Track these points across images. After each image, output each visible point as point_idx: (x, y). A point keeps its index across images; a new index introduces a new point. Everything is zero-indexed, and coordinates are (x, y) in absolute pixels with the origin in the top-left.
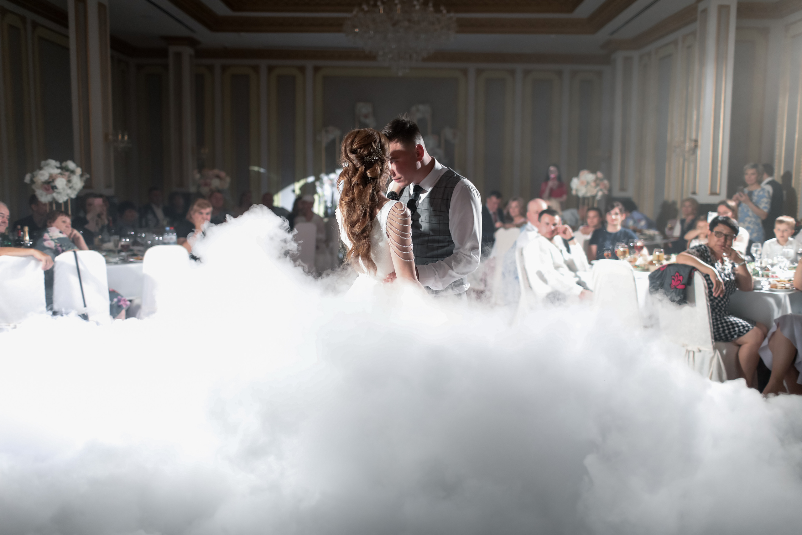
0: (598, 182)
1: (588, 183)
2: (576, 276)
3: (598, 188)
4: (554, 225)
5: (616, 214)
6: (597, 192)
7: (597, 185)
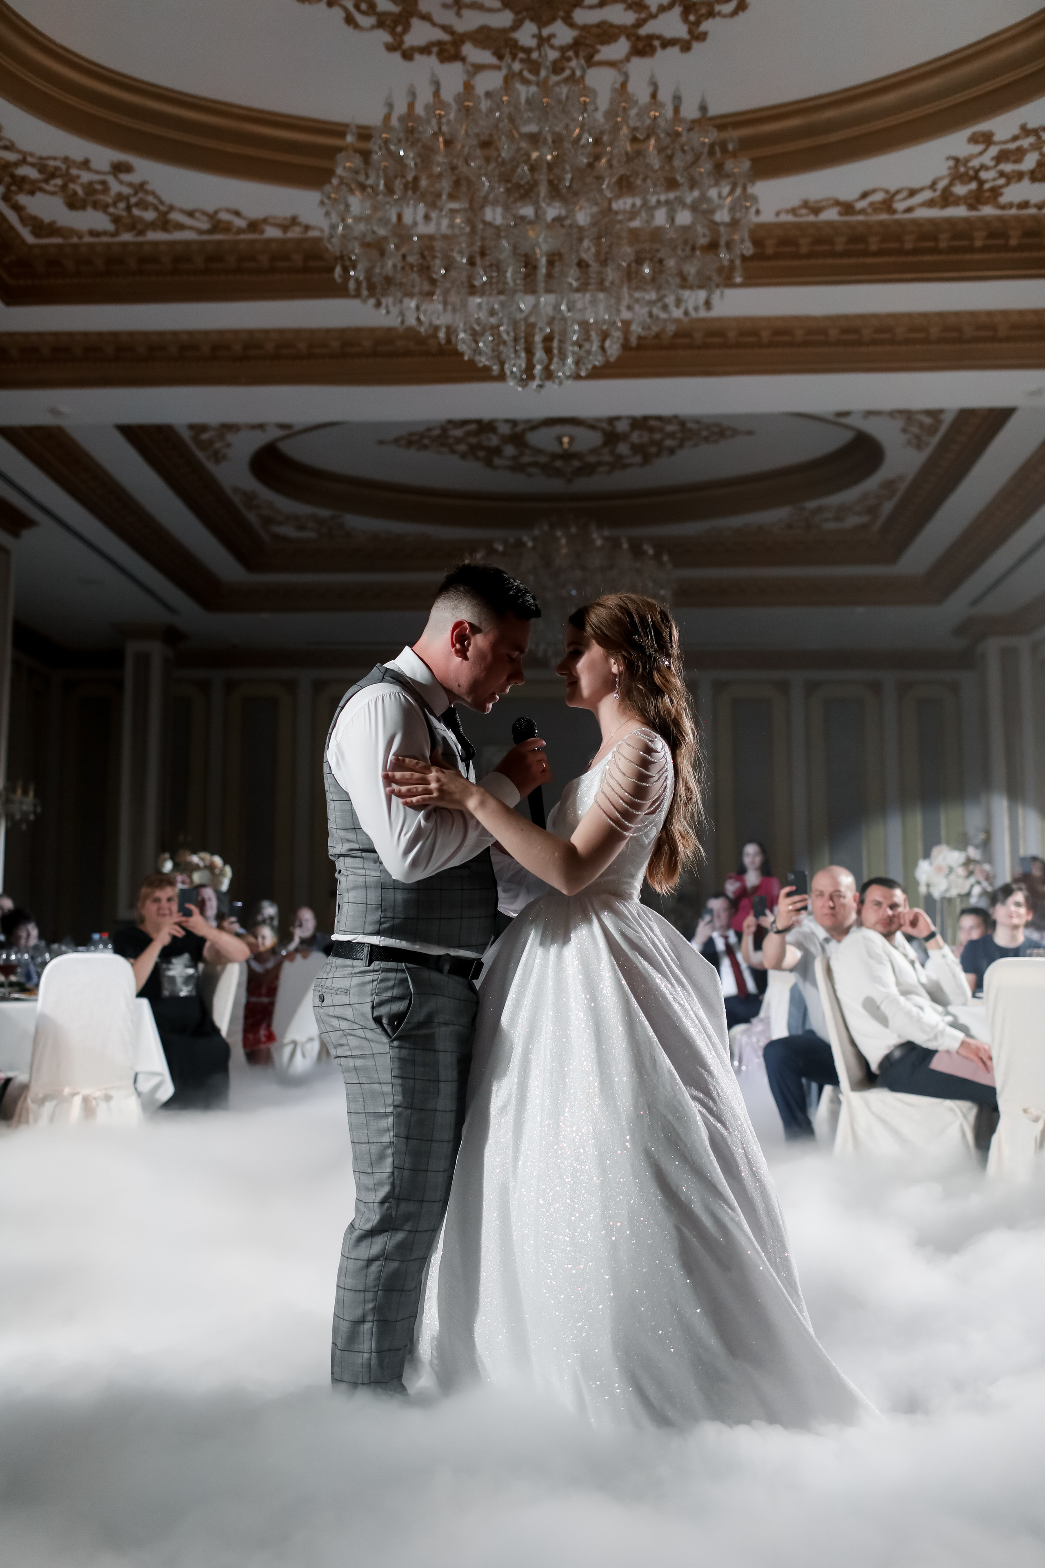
0: (971, 867)
1: (951, 870)
2: (948, 1013)
3: (972, 880)
4: (893, 906)
5: (1018, 904)
6: (972, 886)
7: (970, 874)
